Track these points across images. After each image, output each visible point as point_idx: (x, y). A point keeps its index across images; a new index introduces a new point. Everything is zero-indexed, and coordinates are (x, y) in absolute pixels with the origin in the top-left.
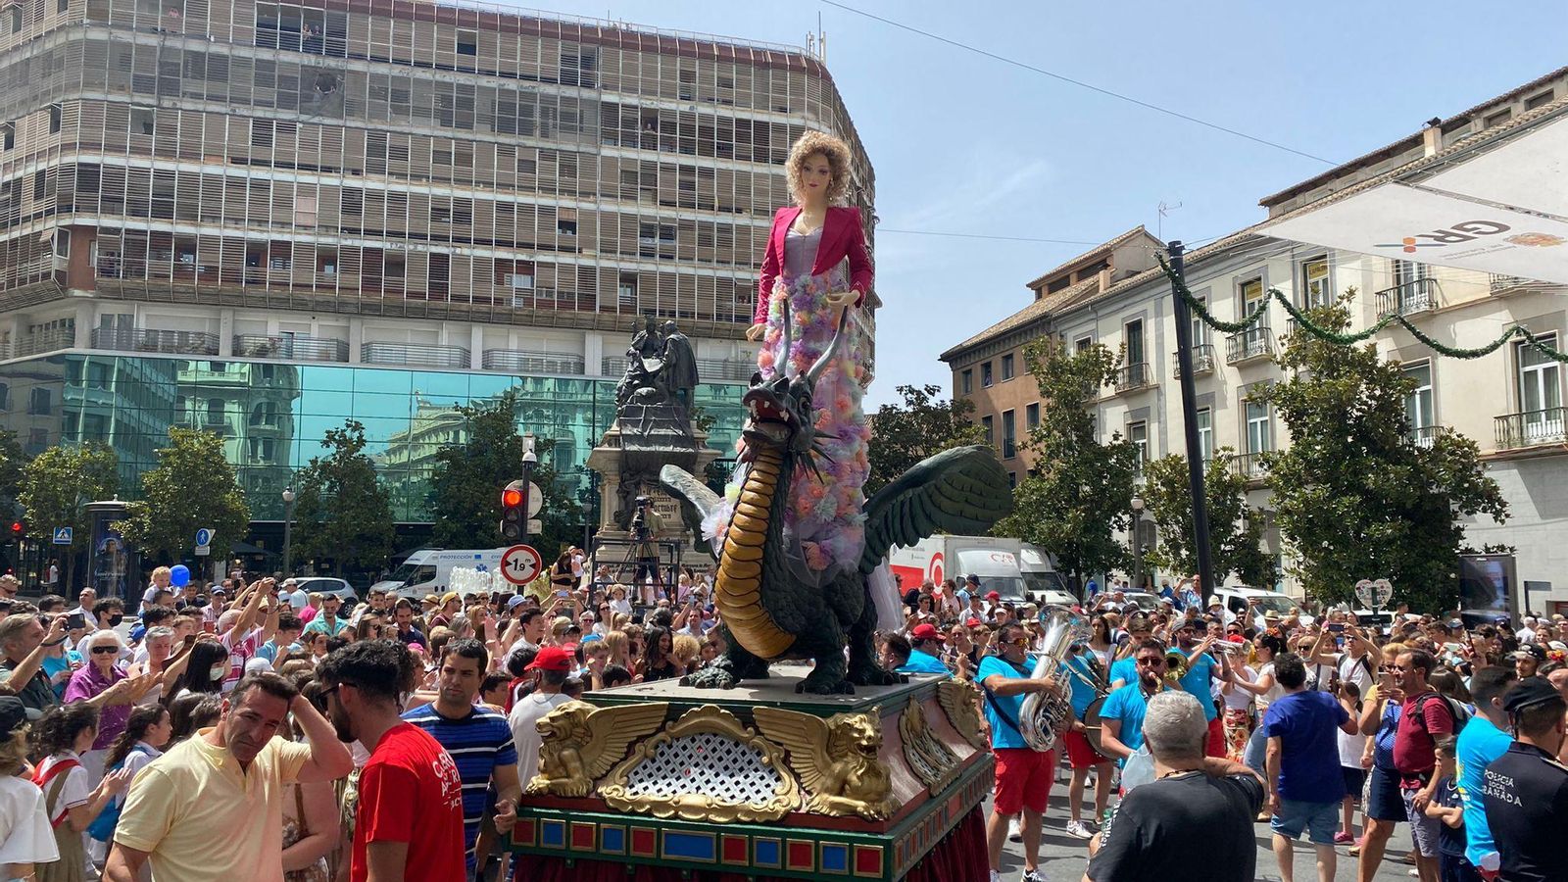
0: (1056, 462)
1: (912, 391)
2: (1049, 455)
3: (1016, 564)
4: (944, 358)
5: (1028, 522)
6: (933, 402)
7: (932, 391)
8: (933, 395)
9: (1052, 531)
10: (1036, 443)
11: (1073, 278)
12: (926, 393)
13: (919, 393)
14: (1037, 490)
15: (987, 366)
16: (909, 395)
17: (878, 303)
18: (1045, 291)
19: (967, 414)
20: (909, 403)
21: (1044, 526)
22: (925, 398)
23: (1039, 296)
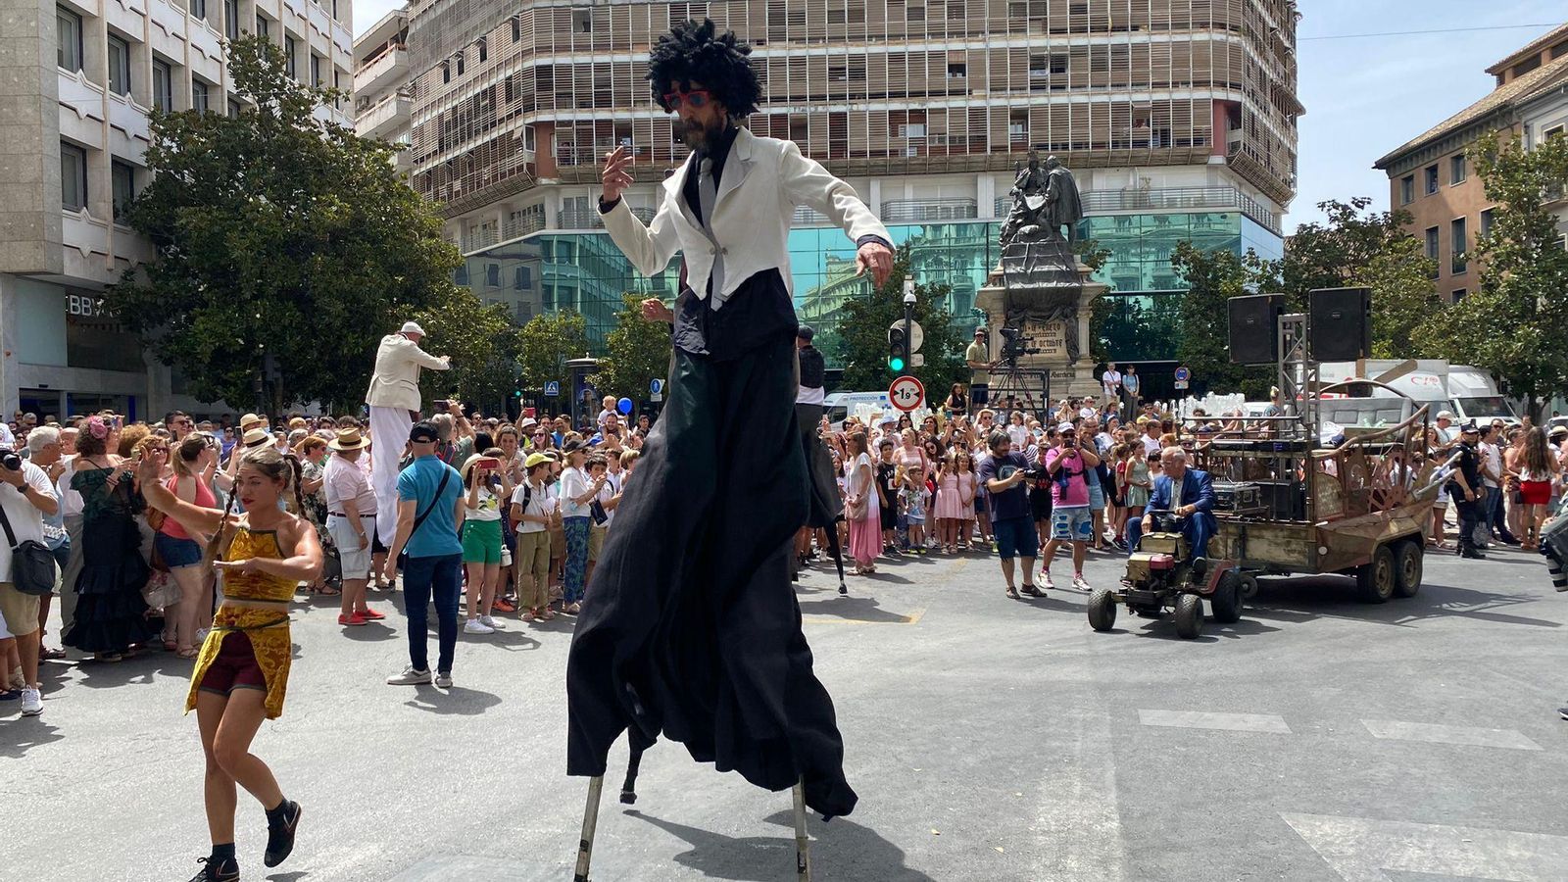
0: (1505, 274)
1: (1336, 207)
2: (1498, 266)
3: (1441, 387)
4: (1379, 165)
5: (1469, 343)
6: (1361, 216)
7: (1360, 204)
8: (1362, 208)
9: (1498, 352)
10: (1482, 253)
11: (1545, 56)
12: (1353, 207)
13: (1345, 207)
14: (1481, 306)
15: (1433, 171)
16: (1334, 211)
17: (1301, 110)
18: (1508, 74)
19: (1403, 226)
20: (1333, 219)
21: (1489, 345)
22: (1352, 213)
23: (1501, 82)
